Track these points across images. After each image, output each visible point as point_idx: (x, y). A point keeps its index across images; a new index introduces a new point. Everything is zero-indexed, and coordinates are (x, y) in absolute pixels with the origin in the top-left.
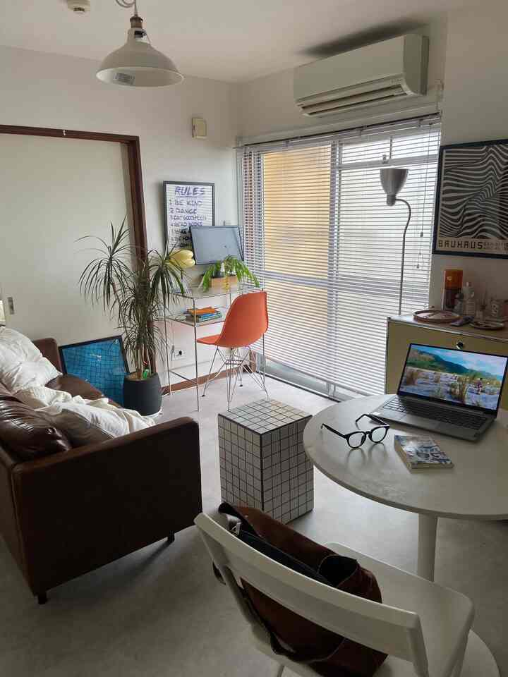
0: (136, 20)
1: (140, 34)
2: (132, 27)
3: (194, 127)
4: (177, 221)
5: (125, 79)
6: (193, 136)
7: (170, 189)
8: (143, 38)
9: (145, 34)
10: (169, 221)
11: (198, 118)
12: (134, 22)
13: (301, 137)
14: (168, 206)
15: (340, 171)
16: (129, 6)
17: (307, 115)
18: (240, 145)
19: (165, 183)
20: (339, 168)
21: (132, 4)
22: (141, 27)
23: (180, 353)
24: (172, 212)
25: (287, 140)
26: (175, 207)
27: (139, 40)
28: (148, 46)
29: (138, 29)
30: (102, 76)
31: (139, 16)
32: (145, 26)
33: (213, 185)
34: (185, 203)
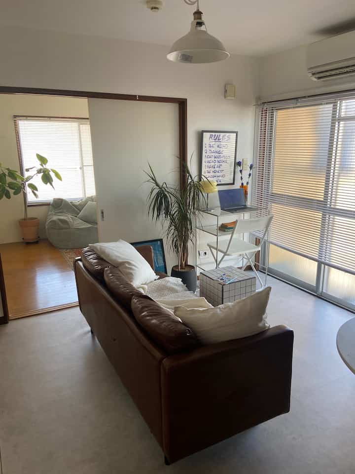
0: (198, 14)
1: (200, 24)
2: (194, 19)
3: (226, 91)
4: (209, 159)
5: (186, 58)
6: (225, 97)
7: (206, 136)
8: (202, 27)
9: (204, 24)
10: (204, 159)
11: (230, 84)
12: (197, 16)
13: (309, 97)
14: (204, 149)
15: (339, 122)
16: (193, 3)
17: (315, 80)
18: (259, 103)
19: (203, 132)
20: (339, 120)
21: (196, 2)
22: (201, 19)
23: (205, 253)
24: (206, 153)
25: (296, 98)
26: (208, 148)
27: (199, 28)
28: (205, 32)
29: (199, 21)
30: (172, 57)
31: (200, 10)
32: (204, 18)
33: (237, 133)
34: (215, 146)
